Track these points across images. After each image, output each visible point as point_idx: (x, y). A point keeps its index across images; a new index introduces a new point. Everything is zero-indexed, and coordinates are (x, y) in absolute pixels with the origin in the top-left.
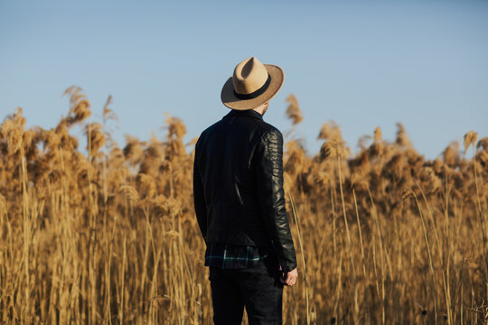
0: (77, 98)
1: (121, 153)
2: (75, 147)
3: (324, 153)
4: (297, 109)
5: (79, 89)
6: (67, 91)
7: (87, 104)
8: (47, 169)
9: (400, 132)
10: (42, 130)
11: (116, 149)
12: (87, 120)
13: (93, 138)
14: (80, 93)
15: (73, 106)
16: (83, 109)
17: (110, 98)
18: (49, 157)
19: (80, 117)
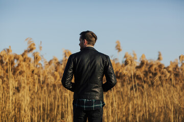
0: (30, 42)
1: (47, 63)
2: (30, 61)
3: (126, 63)
4: (120, 46)
5: (31, 39)
6: (26, 40)
7: (34, 45)
8: (18, 69)
9: (160, 55)
10: (16, 55)
11: (46, 62)
12: (34, 51)
13: (37, 58)
14: (31, 40)
15: (29, 45)
16: (33, 46)
17: (41, 42)
18: (19, 65)
19: (31, 50)
